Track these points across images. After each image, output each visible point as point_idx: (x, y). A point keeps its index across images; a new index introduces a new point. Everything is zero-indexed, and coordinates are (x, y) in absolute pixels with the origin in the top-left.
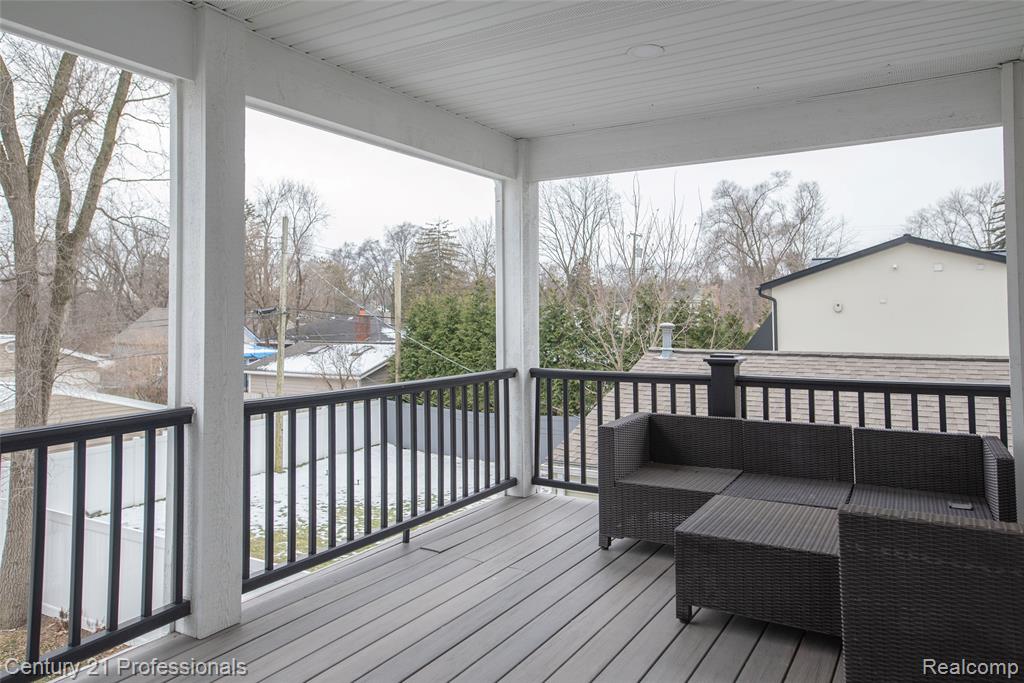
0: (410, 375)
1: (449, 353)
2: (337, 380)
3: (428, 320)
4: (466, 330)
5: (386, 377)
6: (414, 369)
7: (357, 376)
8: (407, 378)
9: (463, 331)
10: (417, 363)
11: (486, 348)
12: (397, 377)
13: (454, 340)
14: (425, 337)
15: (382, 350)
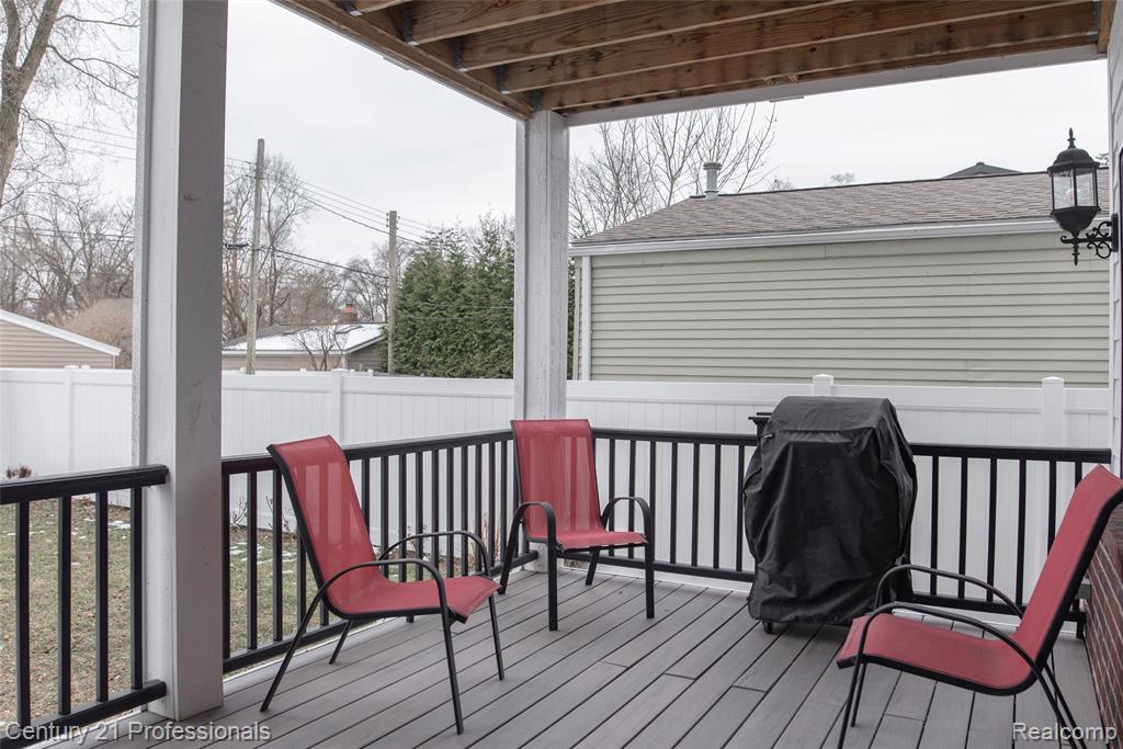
0: (406, 341)
1: (452, 313)
2: (318, 357)
3: (428, 278)
4: (474, 287)
5: (376, 352)
6: (410, 334)
7: (342, 350)
8: (402, 345)
9: (469, 288)
10: (414, 328)
11: (496, 305)
12: (390, 345)
13: (459, 300)
14: (425, 298)
15: (371, 329)
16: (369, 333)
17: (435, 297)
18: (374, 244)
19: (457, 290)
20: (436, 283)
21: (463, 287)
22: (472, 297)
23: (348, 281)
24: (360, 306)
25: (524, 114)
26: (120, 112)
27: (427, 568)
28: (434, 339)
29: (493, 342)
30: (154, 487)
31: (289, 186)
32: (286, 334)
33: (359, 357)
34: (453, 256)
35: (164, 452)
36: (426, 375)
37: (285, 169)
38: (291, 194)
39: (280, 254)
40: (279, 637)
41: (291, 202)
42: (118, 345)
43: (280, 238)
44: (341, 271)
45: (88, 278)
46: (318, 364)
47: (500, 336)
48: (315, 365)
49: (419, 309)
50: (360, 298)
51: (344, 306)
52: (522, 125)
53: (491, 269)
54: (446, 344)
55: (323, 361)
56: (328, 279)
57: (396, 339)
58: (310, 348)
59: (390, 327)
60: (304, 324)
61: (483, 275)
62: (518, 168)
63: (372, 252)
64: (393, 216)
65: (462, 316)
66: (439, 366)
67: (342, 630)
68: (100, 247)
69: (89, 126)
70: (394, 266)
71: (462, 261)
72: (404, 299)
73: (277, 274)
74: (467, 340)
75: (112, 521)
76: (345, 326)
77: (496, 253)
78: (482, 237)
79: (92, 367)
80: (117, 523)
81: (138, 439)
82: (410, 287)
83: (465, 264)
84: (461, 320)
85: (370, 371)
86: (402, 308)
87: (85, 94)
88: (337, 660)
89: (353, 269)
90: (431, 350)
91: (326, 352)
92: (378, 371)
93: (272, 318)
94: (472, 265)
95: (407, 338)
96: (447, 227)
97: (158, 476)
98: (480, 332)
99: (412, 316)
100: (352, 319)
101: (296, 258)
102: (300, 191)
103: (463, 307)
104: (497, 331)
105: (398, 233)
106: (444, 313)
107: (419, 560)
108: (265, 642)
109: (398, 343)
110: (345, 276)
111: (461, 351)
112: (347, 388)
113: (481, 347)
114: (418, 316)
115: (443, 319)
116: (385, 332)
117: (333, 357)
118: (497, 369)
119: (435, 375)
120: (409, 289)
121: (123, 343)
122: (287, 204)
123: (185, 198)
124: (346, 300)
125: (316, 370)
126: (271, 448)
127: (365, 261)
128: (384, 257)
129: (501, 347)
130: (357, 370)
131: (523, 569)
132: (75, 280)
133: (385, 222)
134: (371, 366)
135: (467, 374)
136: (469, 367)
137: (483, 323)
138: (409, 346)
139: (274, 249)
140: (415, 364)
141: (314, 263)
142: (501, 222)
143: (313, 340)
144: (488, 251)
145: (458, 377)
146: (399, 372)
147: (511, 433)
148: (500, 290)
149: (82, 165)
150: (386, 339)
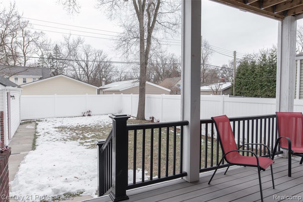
1: (252, 79)
2: (215, 91)
3: (245, 69)
4: (258, 71)
5: (230, 90)
6: (239, 85)
7: (221, 90)
8: (237, 88)
9: (257, 71)
10: (240, 83)
11: (265, 76)
12: (234, 88)
13: (254, 75)
14: (244, 75)
15: (229, 84)
16: (228, 85)
17: (247, 74)
18: (229, 60)
19: (253, 72)
20: (247, 70)
21: (255, 71)
22: (258, 74)
23: (222, 71)
24: (225, 77)
25: (281, 18)
26: (171, 34)
27: (254, 154)
28: (246, 86)
29: (264, 86)
30: (185, 126)
31: (207, 47)
32: (207, 85)
33: (225, 91)
34: (252, 62)
35: (188, 118)
36: (244, 96)
37: (206, 43)
38: (208, 49)
39: (205, 65)
40: (212, 165)
41: (208, 51)
42: (170, 89)
43: (205, 61)
44: (220, 68)
45: (164, 73)
46: (215, 93)
47: (266, 85)
48: (214, 93)
49: (242, 78)
50: (225, 75)
51: (221, 77)
52: (280, 22)
53: (264, 65)
54: (250, 87)
55: (216, 92)
56: (217, 71)
57: (235, 86)
58: (213, 89)
59: (234, 83)
60: (212, 83)
61: (261, 67)
62: (279, 36)
63: (228, 62)
64: (235, 52)
65: (254, 79)
66: (248, 93)
67: (228, 166)
68: (166, 66)
69: (165, 38)
70: (235, 66)
71: (255, 63)
72: (238, 75)
73: (205, 70)
74: (256, 86)
75: (170, 130)
76: (222, 83)
77: (265, 60)
78: (261, 56)
79: (165, 94)
80: (171, 131)
81: (182, 114)
82: (240, 72)
83: (256, 64)
84: (254, 80)
85: (228, 95)
86: (237, 78)
87: (163, 31)
88: (226, 174)
89: (223, 67)
90: (245, 89)
91: (217, 90)
92: (231, 95)
93: (203, 82)
94: (258, 64)
95: (239, 86)
96: (249, 54)
97: (186, 123)
98: (260, 84)
99: (240, 80)
100: (224, 81)
101: (209, 66)
102: (210, 48)
103: (255, 77)
104: (265, 83)
105: (236, 57)
106: (249, 78)
107: (252, 152)
108: (209, 166)
109: (236, 87)
110: (221, 70)
111: (254, 89)
112: (225, 100)
113: (260, 88)
114: (242, 80)
115: (249, 80)
116: (232, 84)
117: (219, 91)
118: (265, 94)
119: (246, 96)
120: (239, 72)
121: (171, 88)
122: (207, 52)
123: (193, 56)
124: (221, 76)
125: (215, 95)
126: (212, 118)
127: (227, 65)
128: (231, 64)
129: (266, 88)
130: (225, 95)
131: (278, 156)
132: (161, 74)
133: (233, 54)
134: (228, 94)
135: (256, 96)
136: (256, 94)
137: (261, 81)
138: (239, 88)
139: (204, 64)
140: (240, 93)
141: (214, 67)
142: (266, 51)
143: (214, 87)
144: (263, 60)
145: (253, 97)
146: (236, 95)
147: (276, 115)
148: (266, 71)
149: (164, 47)
150: (233, 86)
